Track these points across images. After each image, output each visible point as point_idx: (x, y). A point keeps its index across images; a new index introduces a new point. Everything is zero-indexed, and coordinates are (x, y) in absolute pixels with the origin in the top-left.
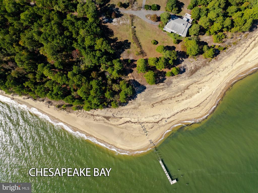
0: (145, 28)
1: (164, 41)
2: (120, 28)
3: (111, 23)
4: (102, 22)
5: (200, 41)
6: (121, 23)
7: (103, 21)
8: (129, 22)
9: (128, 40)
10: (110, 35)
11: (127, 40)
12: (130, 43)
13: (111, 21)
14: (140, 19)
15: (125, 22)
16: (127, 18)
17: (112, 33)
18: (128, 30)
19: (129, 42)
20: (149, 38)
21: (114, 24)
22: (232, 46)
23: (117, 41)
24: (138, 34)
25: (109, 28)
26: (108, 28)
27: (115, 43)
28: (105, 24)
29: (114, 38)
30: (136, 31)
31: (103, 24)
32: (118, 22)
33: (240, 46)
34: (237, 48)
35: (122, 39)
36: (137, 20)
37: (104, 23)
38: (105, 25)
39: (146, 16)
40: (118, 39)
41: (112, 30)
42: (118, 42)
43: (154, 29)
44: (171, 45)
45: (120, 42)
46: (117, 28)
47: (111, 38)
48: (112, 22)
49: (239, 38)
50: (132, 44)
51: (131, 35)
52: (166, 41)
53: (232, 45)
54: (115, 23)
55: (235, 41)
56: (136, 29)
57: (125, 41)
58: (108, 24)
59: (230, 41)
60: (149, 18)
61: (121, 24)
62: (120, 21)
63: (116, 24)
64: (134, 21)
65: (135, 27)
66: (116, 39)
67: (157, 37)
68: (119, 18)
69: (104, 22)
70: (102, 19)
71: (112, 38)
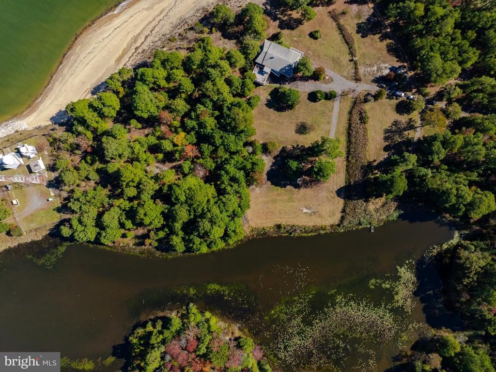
0: (333, 60)
1: (300, 39)
2: (376, 58)
3: (393, 67)
4: (408, 67)
5: (235, 41)
6: (376, 68)
7: (405, 70)
8: (362, 70)
9: (360, 38)
10: (393, 46)
11: (363, 37)
12: (358, 32)
13: (392, 69)
14: (342, 76)
15: (369, 69)
16: (365, 75)
17: (390, 50)
18: (363, 56)
19: (360, 35)
20: (324, 42)
21: (387, 65)
22: (177, 34)
23: (380, 35)
24: (345, 48)
25: (395, 59)
26: (397, 57)
27: (384, 31)
28: (401, 64)
29: (386, 40)
30: (349, 54)
31: (406, 64)
32: (379, 69)
33: (163, 35)
34: (168, 32)
35: (372, 39)
36: (348, 74)
37: (405, 66)
38: (403, 62)
39: (332, 80)
40: (379, 38)
41: (390, 55)
42: (379, 33)
43: (317, 58)
44: (285, 32)
45: (374, 34)
46: (382, 58)
47: (392, 41)
48: (390, 68)
49: (165, 49)
50: (354, 32)
51: (356, 46)
52: (295, 39)
53: (177, 37)
54: (386, 68)
55: (173, 44)
56: (349, 57)
57: (367, 36)
58: (397, 65)
59: (182, 43)
60: (327, 78)
61: (375, 65)
62: (378, 71)
63: (383, 65)
64: (353, 71)
65: (351, 60)
66: (382, 39)
67: (311, 44)
68: (378, 76)
69: (404, 68)
70: (409, 72)
71: (389, 41)
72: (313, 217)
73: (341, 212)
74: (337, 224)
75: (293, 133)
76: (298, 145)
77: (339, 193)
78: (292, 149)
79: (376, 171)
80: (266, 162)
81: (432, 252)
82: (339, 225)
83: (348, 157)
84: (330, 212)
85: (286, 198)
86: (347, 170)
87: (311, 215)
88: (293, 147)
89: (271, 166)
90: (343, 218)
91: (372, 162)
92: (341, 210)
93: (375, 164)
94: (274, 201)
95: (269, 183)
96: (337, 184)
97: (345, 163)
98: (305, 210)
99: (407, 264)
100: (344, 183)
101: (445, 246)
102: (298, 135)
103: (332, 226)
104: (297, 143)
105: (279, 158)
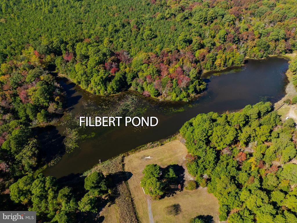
72: (142, 155)
73: (125, 164)
74: (125, 157)
75: (180, 204)
76: (173, 195)
77: (130, 175)
78: (176, 192)
79: (106, 199)
80: (189, 176)
81: (54, 161)
82: (124, 157)
83: (132, 201)
84: (132, 162)
85: (165, 160)
86: (129, 191)
87: (145, 156)
88: (175, 193)
89: (184, 175)
90: (123, 161)
91: (111, 204)
92: (125, 165)
93: (108, 204)
94: (171, 156)
95: (180, 165)
96: (134, 180)
97: (133, 196)
98: (149, 157)
99: (72, 150)
100: (128, 182)
101: (45, 167)
102: (176, 203)
103: (128, 155)
104: (174, 197)
105: (181, 182)
